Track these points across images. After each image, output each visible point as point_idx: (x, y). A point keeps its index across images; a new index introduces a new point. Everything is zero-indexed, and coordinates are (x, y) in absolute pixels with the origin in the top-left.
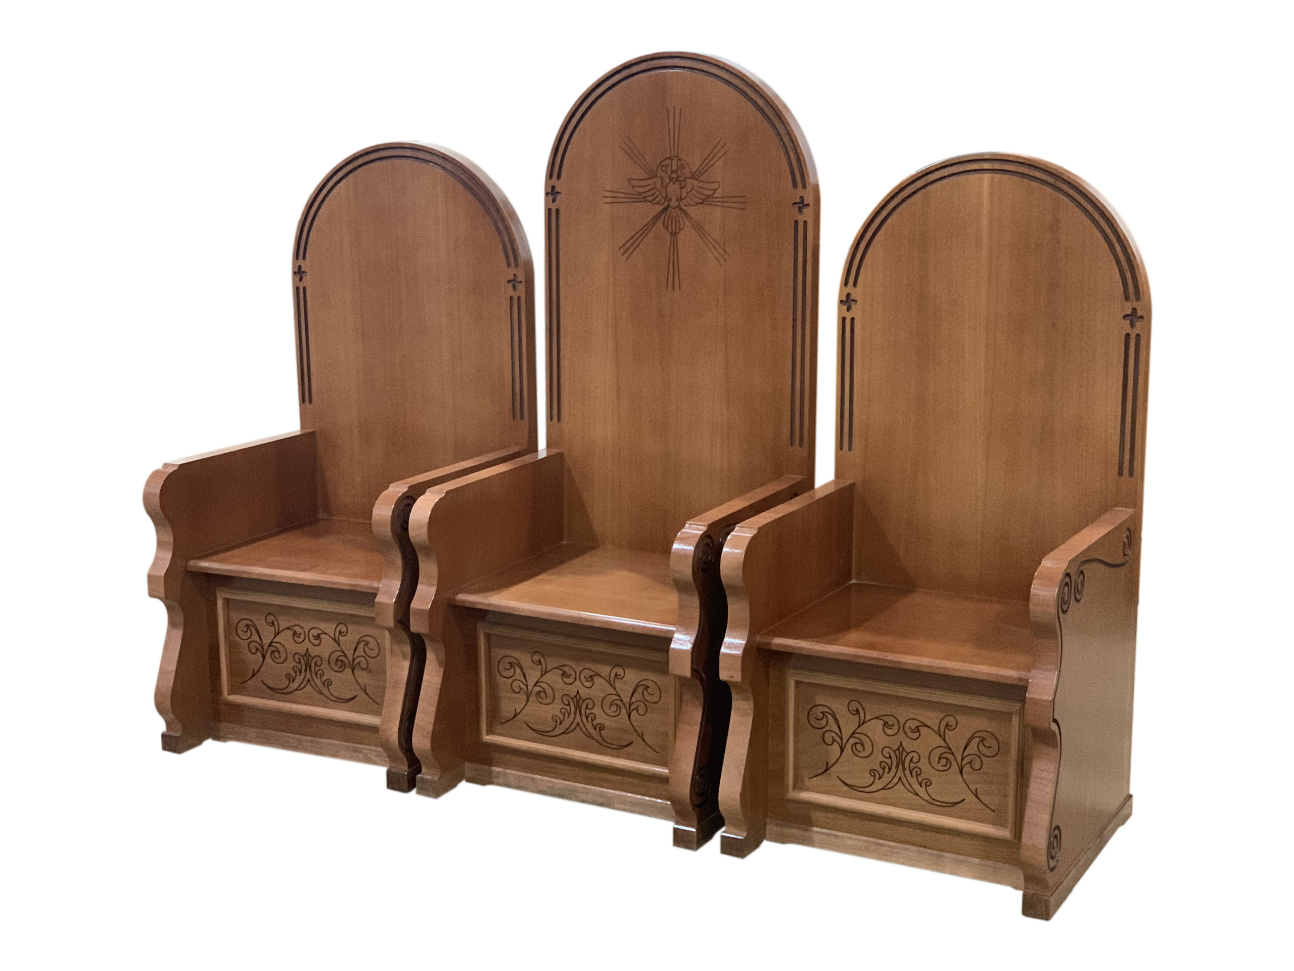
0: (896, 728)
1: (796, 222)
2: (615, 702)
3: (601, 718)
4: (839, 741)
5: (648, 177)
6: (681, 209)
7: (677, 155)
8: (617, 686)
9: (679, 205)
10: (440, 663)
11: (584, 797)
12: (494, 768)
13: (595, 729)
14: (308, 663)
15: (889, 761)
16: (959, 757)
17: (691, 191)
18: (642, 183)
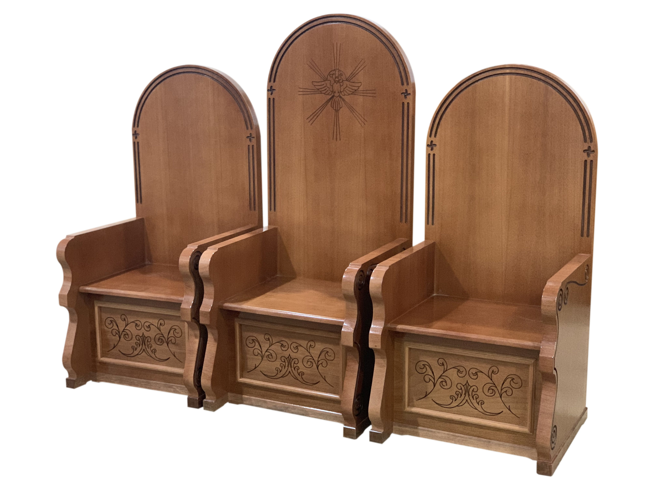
0: (464, 373)
1: (403, 103)
2: (310, 360)
3: (302, 369)
4: (433, 380)
5: (322, 80)
6: (341, 97)
7: (339, 68)
8: (311, 351)
9: (339, 95)
10: (215, 340)
11: (293, 411)
12: (244, 396)
13: (299, 375)
14: (143, 340)
15: (460, 391)
16: (499, 389)
17: (346, 87)
18: (319, 84)
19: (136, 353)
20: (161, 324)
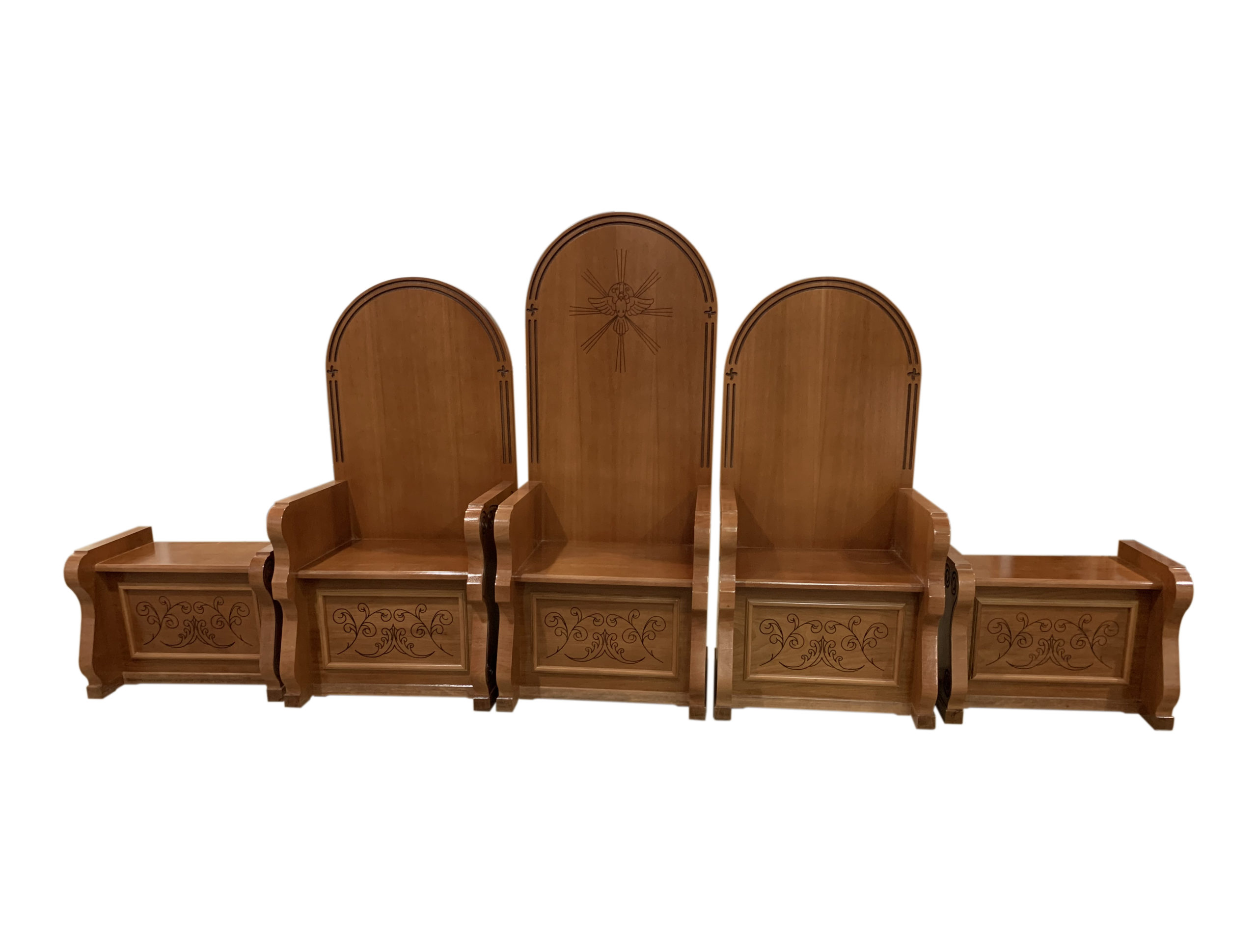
0: (820, 627)
1: (707, 323)
2: (632, 634)
3: (621, 644)
4: (781, 640)
5: (602, 296)
6: (626, 317)
7: (624, 281)
8: (634, 623)
9: (625, 315)
10: (511, 622)
11: (609, 697)
12: (541, 687)
13: (617, 653)
14: (394, 634)
15: (814, 649)
16: (861, 642)
17: (633, 305)
18: (598, 301)
19: (382, 651)
20: (420, 610)
